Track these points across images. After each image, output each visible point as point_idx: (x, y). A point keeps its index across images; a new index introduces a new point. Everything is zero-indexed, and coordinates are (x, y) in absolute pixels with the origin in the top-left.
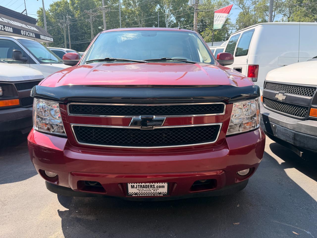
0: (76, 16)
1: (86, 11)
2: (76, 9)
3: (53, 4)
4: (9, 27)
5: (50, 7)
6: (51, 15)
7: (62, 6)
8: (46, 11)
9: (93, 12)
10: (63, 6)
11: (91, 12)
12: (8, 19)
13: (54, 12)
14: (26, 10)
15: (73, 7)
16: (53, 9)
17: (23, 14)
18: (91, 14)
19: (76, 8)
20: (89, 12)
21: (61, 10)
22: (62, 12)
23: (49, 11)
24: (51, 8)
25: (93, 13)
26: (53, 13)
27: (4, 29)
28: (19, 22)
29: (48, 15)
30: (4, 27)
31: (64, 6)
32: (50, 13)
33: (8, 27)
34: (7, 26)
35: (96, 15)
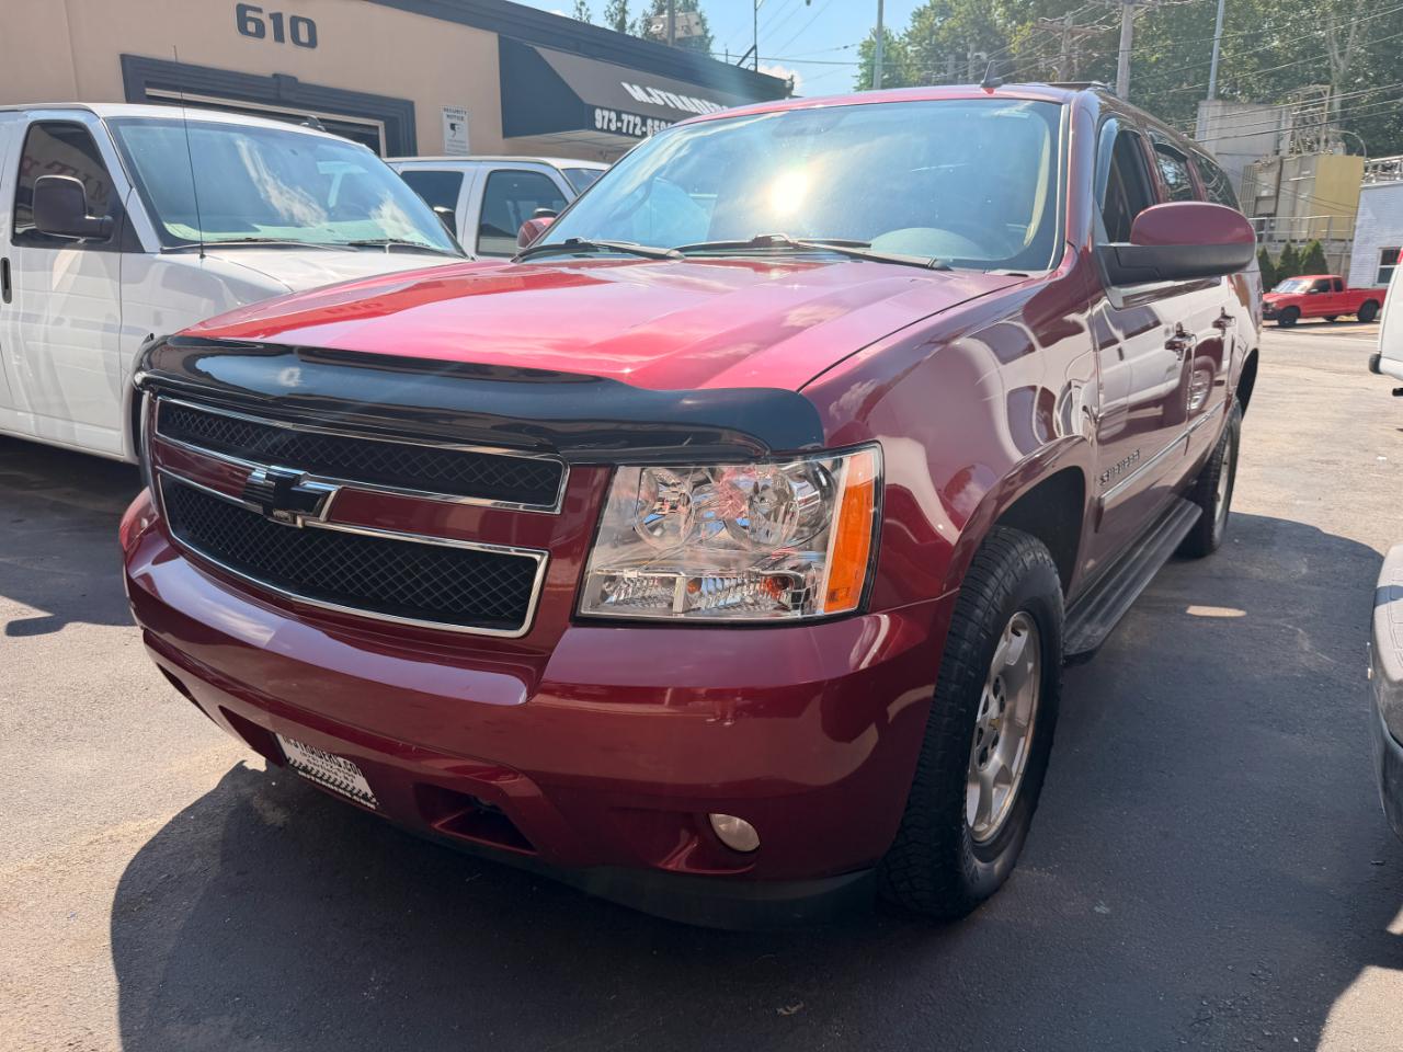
0: (1014, 46)
1: (1045, 21)
2: (1019, 16)
3: (925, 7)
4: (660, 120)
5: (914, 21)
6: (913, 54)
7: (960, 13)
8: (897, 39)
9: (1077, 22)
10: (962, 9)
11: (1069, 23)
12: (669, 92)
13: (925, 39)
14: (755, 47)
15: (1008, 9)
16: (920, 31)
17: (741, 66)
18: (1069, 31)
19: (1019, 12)
20: (1057, 24)
21: (952, 29)
22: (957, 37)
23: (907, 39)
24: (916, 24)
25: (1078, 28)
26: (920, 44)
27: (644, 129)
28: (706, 100)
29: (899, 54)
30: (644, 124)
31: (967, 10)
32: (909, 48)
33: (657, 123)
34: (653, 119)
35: (1093, 35)
